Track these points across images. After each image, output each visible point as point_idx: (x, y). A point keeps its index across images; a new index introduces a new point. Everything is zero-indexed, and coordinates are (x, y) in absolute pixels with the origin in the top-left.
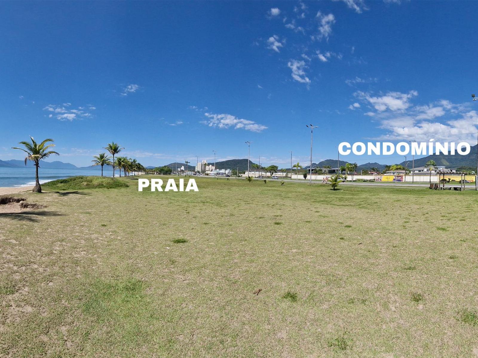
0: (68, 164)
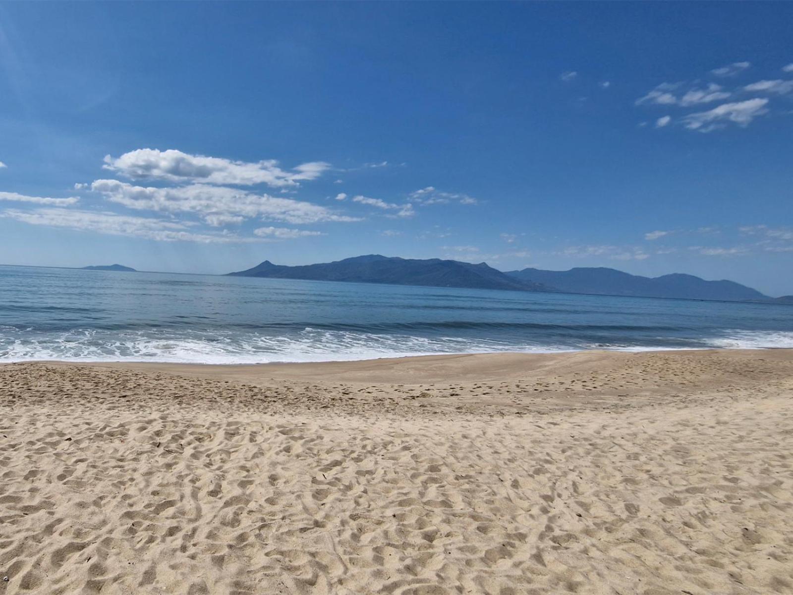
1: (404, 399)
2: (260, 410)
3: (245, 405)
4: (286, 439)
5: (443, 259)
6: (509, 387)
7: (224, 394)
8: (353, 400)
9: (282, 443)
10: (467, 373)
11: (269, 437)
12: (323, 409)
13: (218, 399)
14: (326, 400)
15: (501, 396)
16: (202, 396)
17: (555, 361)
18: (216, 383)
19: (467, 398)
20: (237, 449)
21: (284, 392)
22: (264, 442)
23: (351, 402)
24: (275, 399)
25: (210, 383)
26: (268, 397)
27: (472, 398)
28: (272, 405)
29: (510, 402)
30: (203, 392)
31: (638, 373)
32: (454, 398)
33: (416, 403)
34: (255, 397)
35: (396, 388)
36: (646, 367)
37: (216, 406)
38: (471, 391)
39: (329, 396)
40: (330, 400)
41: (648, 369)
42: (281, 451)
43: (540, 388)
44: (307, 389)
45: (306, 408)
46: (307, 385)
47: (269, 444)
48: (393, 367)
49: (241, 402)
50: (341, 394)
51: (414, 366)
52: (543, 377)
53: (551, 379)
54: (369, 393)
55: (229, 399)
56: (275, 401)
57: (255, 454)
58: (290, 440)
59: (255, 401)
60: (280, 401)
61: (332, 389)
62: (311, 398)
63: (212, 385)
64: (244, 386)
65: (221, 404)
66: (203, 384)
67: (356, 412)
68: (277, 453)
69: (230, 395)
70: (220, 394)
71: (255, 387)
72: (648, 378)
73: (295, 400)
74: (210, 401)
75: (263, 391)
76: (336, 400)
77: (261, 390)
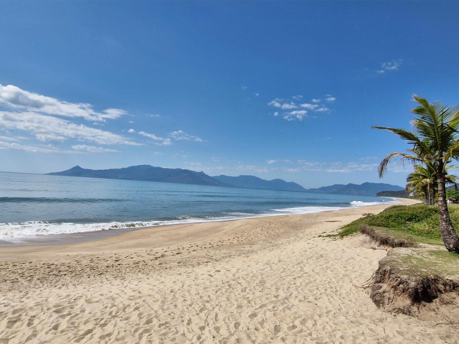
0: (293, 184)
1: (151, 260)
2: (52, 284)
3: (41, 282)
4: (57, 318)
5: (183, 169)
6: (206, 245)
7: (26, 274)
8: (120, 265)
9: (53, 323)
10: (189, 237)
11: (44, 318)
12: (99, 276)
13: (20, 279)
14: (103, 268)
15: (201, 251)
16: (6, 278)
17: (229, 226)
18: (21, 265)
19: (185, 255)
20: (15, 335)
21: (74, 265)
22: (39, 324)
23: (119, 267)
24: (66, 273)
25: (16, 266)
26: (62, 271)
27: (188, 254)
28: (63, 278)
29: (204, 254)
30: (8, 275)
31: (259, 231)
32: (179, 255)
33: (157, 262)
34: (51, 273)
35: (148, 252)
36: (263, 227)
37: (17, 286)
38: (188, 250)
39: (106, 264)
40: (105, 267)
41: (263, 229)
42: (50, 330)
43: (220, 244)
44: (92, 261)
45: (87, 277)
46: (92, 257)
47: (42, 325)
48: (151, 236)
49: (39, 279)
50: (114, 262)
51: (162, 234)
52: (222, 237)
53: (226, 238)
54: (132, 258)
55: (29, 278)
56: (65, 275)
57: (28, 337)
58: (60, 319)
59: (50, 277)
60: (69, 274)
61: (108, 259)
62: (93, 268)
63: (18, 267)
64: (45, 264)
65: (22, 284)
66: (10, 267)
67: (120, 275)
68: (47, 333)
69: (31, 274)
70: (22, 275)
71: (52, 264)
72: (263, 233)
73: (81, 271)
74: (12, 282)
75: (58, 267)
76: (110, 267)
77: (57, 266)
